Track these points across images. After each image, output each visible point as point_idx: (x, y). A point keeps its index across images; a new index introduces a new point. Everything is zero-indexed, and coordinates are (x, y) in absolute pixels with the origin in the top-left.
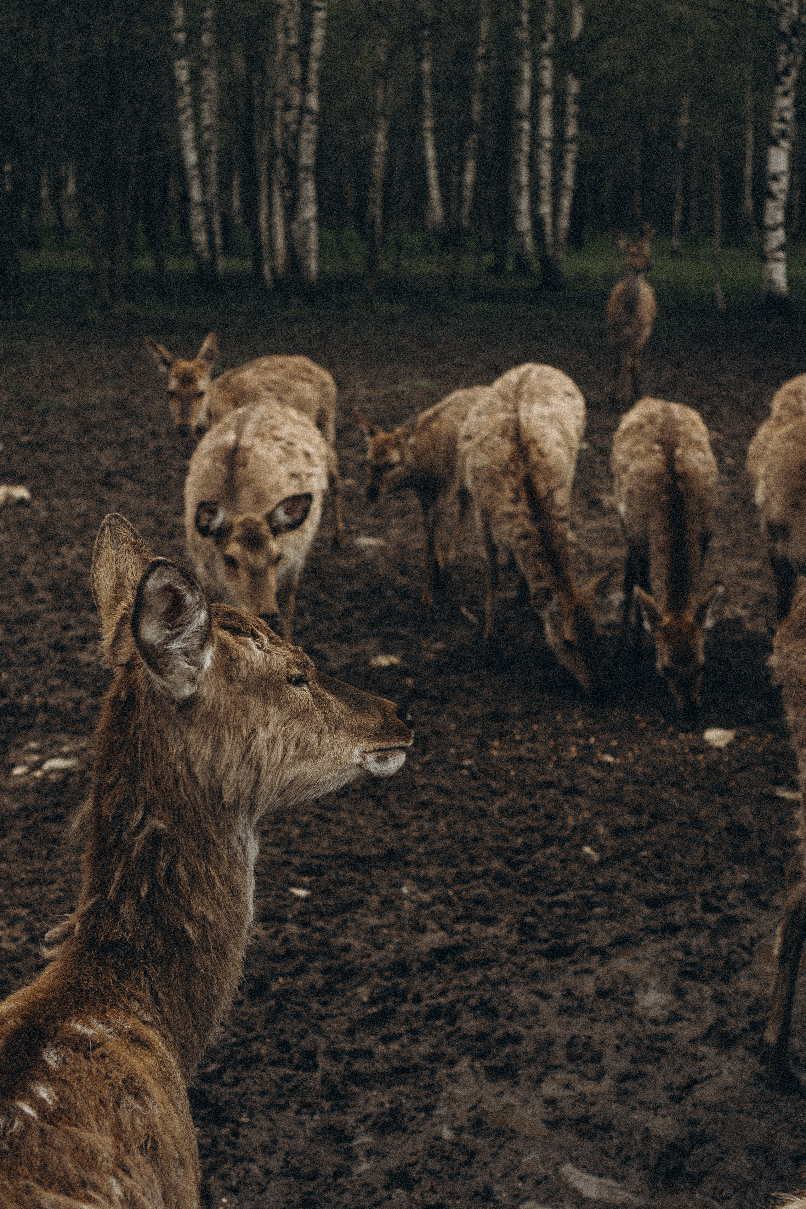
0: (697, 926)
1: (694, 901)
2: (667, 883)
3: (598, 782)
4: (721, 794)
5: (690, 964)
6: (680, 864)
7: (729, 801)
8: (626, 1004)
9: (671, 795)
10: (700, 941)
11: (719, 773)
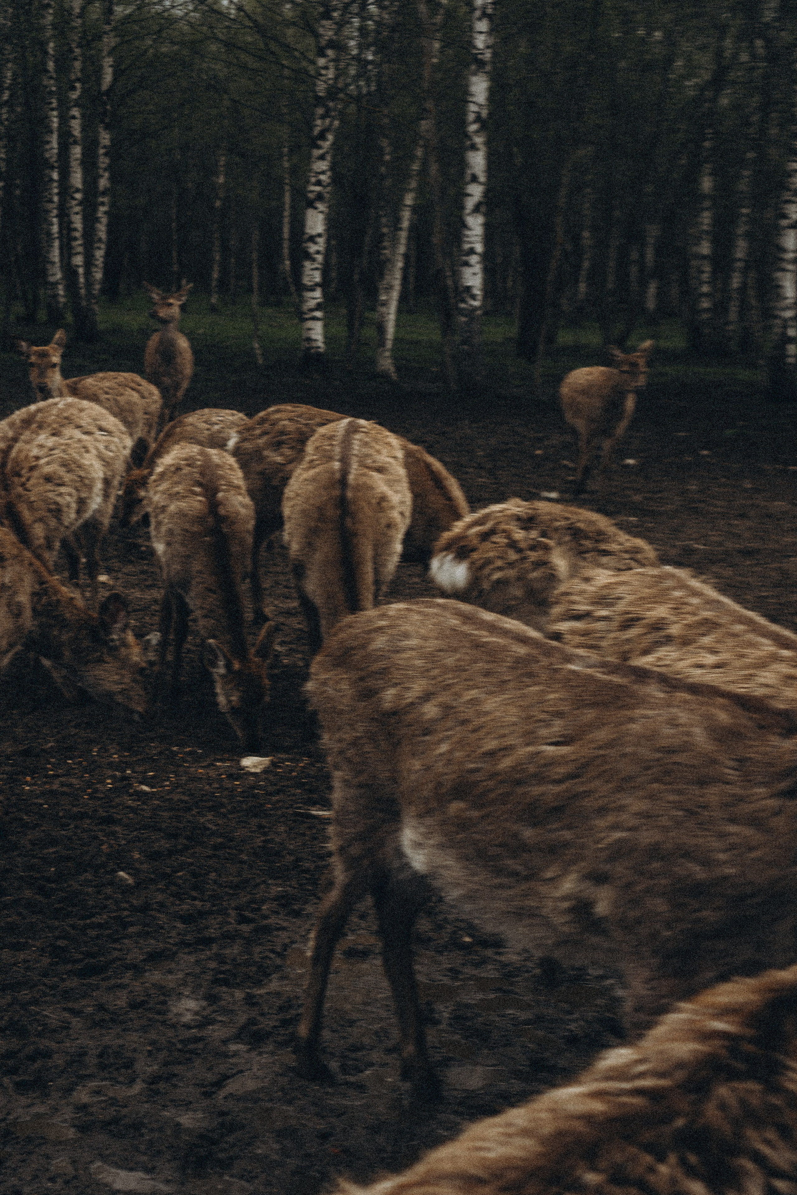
0: (230, 937)
1: (228, 915)
2: (202, 900)
3: (134, 810)
4: (256, 816)
5: (223, 972)
6: (215, 882)
7: (264, 822)
8: (159, 1013)
9: (207, 819)
10: (234, 950)
11: (255, 796)
